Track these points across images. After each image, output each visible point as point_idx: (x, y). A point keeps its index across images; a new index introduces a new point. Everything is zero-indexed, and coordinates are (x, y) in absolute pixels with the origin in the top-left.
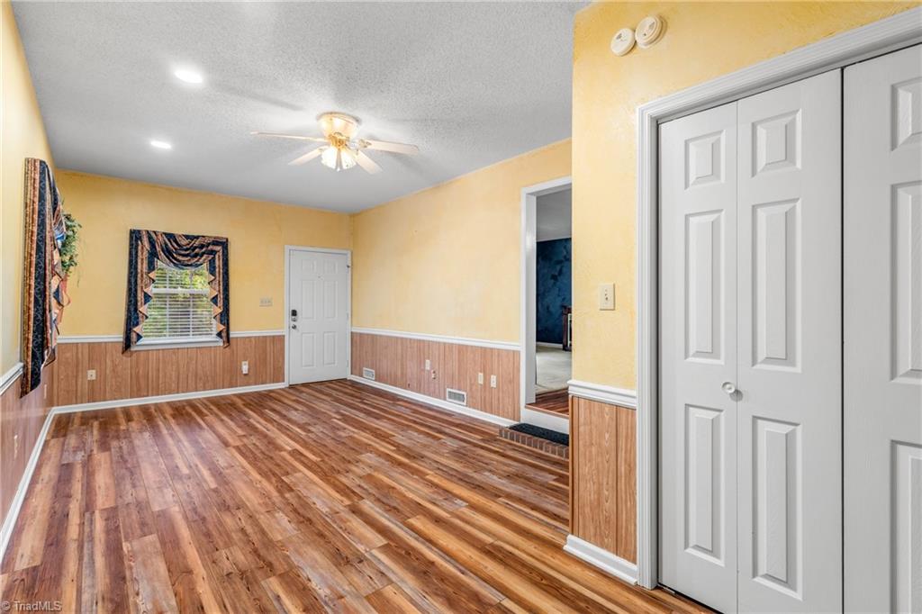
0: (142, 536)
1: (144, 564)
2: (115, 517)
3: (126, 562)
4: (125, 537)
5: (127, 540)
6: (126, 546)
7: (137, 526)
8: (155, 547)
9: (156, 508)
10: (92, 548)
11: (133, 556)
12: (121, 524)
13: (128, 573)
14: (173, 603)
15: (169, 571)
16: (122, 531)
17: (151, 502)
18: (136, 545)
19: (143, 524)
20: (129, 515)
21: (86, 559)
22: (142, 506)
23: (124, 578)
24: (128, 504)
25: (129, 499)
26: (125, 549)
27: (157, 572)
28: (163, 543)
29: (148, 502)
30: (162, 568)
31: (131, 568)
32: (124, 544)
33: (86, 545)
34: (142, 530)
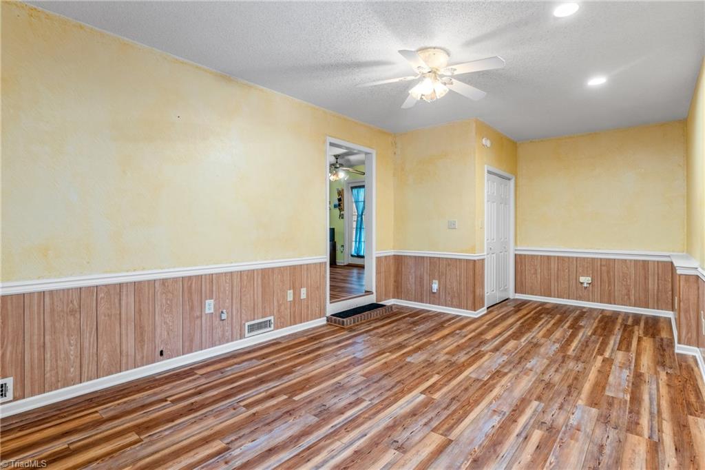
0: (615, 398)
1: (620, 384)
2: (630, 423)
3: (630, 390)
4: (626, 403)
5: (626, 401)
6: (628, 397)
7: (616, 406)
8: (610, 388)
9: (594, 411)
10: (651, 408)
11: (625, 391)
12: (627, 413)
13: (630, 385)
14: (613, 367)
15: (608, 376)
16: (628, 408)
17: (595, 420)
18: (621, 395)
19: (610, 404)
20: (618, 417)
21: (655, 403)
22: (605, 420)
23: (633, 384)
24: (616, 428)
25: (612, 434)
26: (629, 397)
27: (615, 378)
28: (604, 388)
29: (598, 420)
30: (611, 379)
31: (628, 386)
32: (629, 399)
33: (656, 412)
34: (613, 401)
